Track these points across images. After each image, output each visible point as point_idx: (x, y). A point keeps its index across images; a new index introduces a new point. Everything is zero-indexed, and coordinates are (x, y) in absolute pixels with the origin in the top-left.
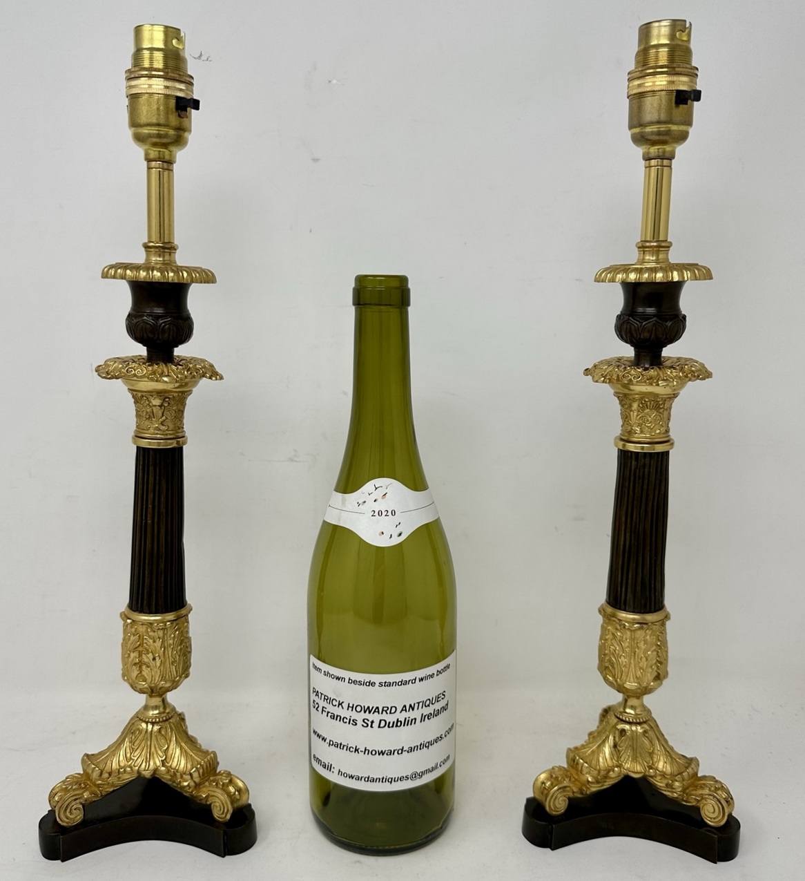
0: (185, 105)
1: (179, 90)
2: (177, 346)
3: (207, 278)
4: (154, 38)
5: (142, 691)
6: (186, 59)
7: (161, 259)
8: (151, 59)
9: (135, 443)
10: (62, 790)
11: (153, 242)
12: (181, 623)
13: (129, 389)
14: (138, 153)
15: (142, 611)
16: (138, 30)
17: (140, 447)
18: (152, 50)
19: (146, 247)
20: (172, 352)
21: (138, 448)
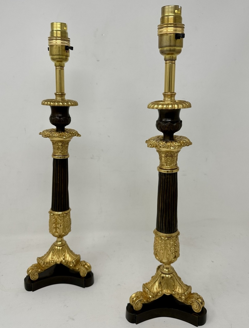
0: (68, 48)
1: (66, 43)
2: (65, 126)
3: (75, 104)
4: (57, 27)
5: (56, 236)
6: (67, 33)
7: (61, 98)
8: (57, 33)
9: (53, 157)
10: (31, 269)
11: (58, 93)
12: (68, 214)
13: (51, 140)
14: (53, 63)
15: (56, 211)
16: (52, 24)
17: (55, 159)
18: (57, 31)
19: (56, 94)
20: (64, 128)
21: (54, 159)
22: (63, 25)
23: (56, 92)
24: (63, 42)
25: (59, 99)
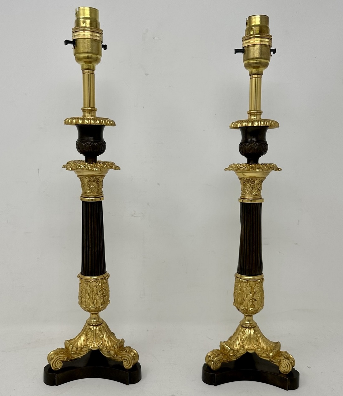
23: (83, 107)
25: (88, 115)
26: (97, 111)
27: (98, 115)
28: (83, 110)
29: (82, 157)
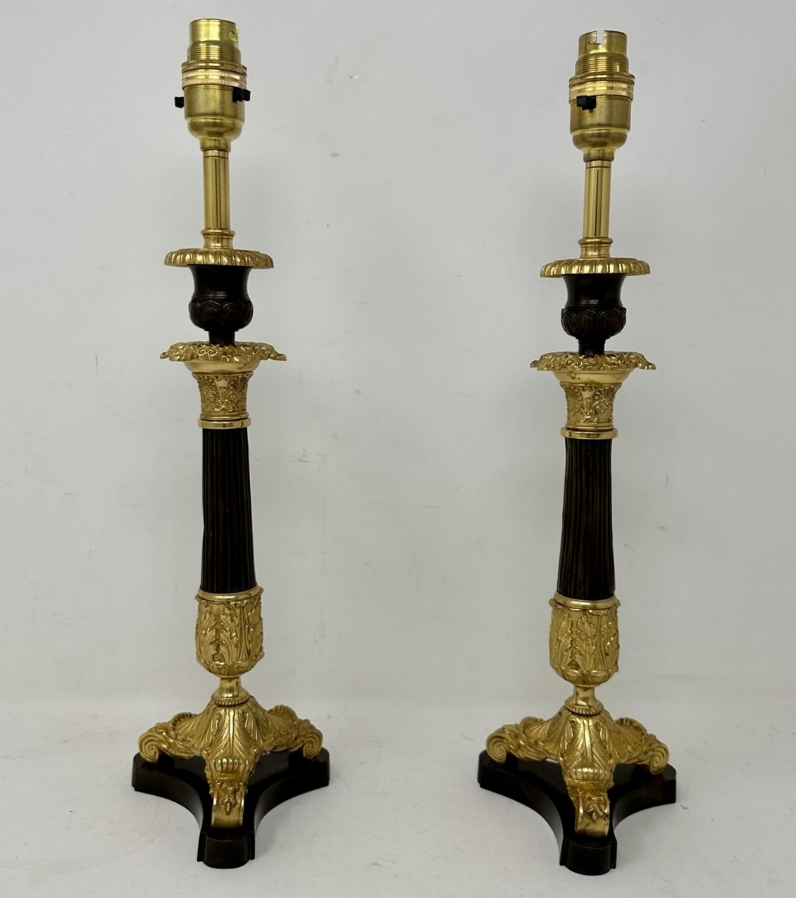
22: (228, 28)
23: (204, 228)
24: (226, 75)
25: (215, 245)
26: (234, 237)
27: (237, 244)
28: (204, 235)
29: (203, 336)
